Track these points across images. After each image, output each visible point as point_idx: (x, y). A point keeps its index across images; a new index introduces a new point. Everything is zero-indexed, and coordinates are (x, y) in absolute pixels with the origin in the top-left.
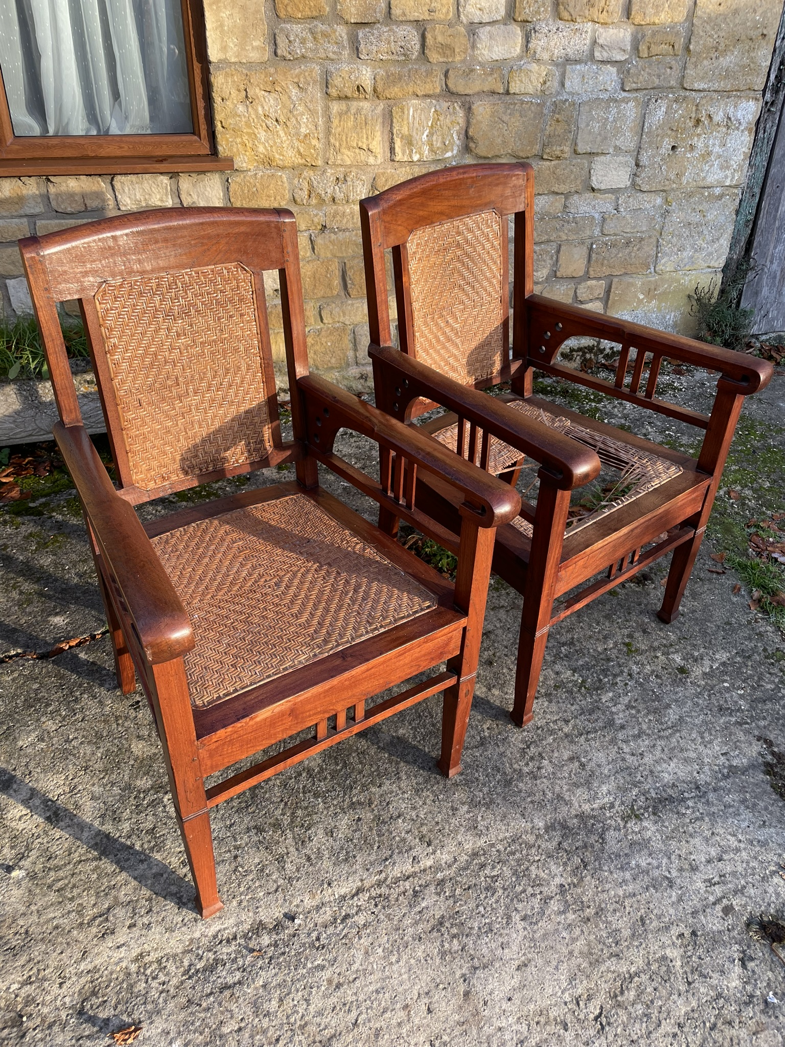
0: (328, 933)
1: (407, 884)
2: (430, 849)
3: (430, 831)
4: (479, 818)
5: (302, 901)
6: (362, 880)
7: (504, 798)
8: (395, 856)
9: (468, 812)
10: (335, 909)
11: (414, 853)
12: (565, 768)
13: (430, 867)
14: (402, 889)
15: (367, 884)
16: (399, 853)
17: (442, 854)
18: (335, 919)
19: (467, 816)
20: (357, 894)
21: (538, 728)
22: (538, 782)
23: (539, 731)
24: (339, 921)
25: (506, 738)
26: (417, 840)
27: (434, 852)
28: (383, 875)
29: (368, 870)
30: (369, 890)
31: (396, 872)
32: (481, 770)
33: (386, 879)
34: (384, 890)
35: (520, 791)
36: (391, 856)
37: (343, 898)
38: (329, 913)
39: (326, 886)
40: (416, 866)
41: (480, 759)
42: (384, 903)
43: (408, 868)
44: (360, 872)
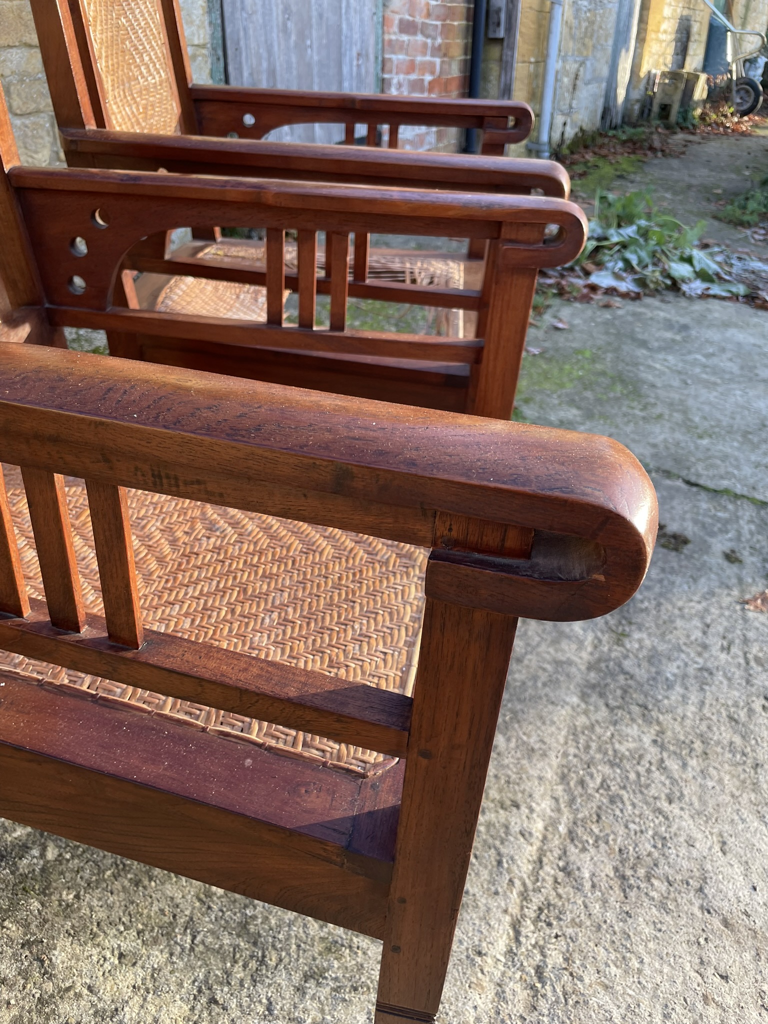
2: (524, 810)
3: (500, 791)
5: (475, 1007)
8: (503, 850)
10: (518, 975)
11: (515, 829)
13: (546, 829)
14: (550, 880)
15: (514, 910)
16: (502, 843)
17: (538, 804)
18: (533, 987)
20: (517, 933)
24: (539, 985)
26: (501, 812)
27: (532, 810)
28: (517, 883)
29: (496, 893)
30: (523, 916)
31: (524, 868)
33: (524, 884)
34: (537, 900)
36: (499, 854)
37: (510, 953)
38: (518, 987)
40: (532, 840)
42: (552, 914)
43: (530, 851)
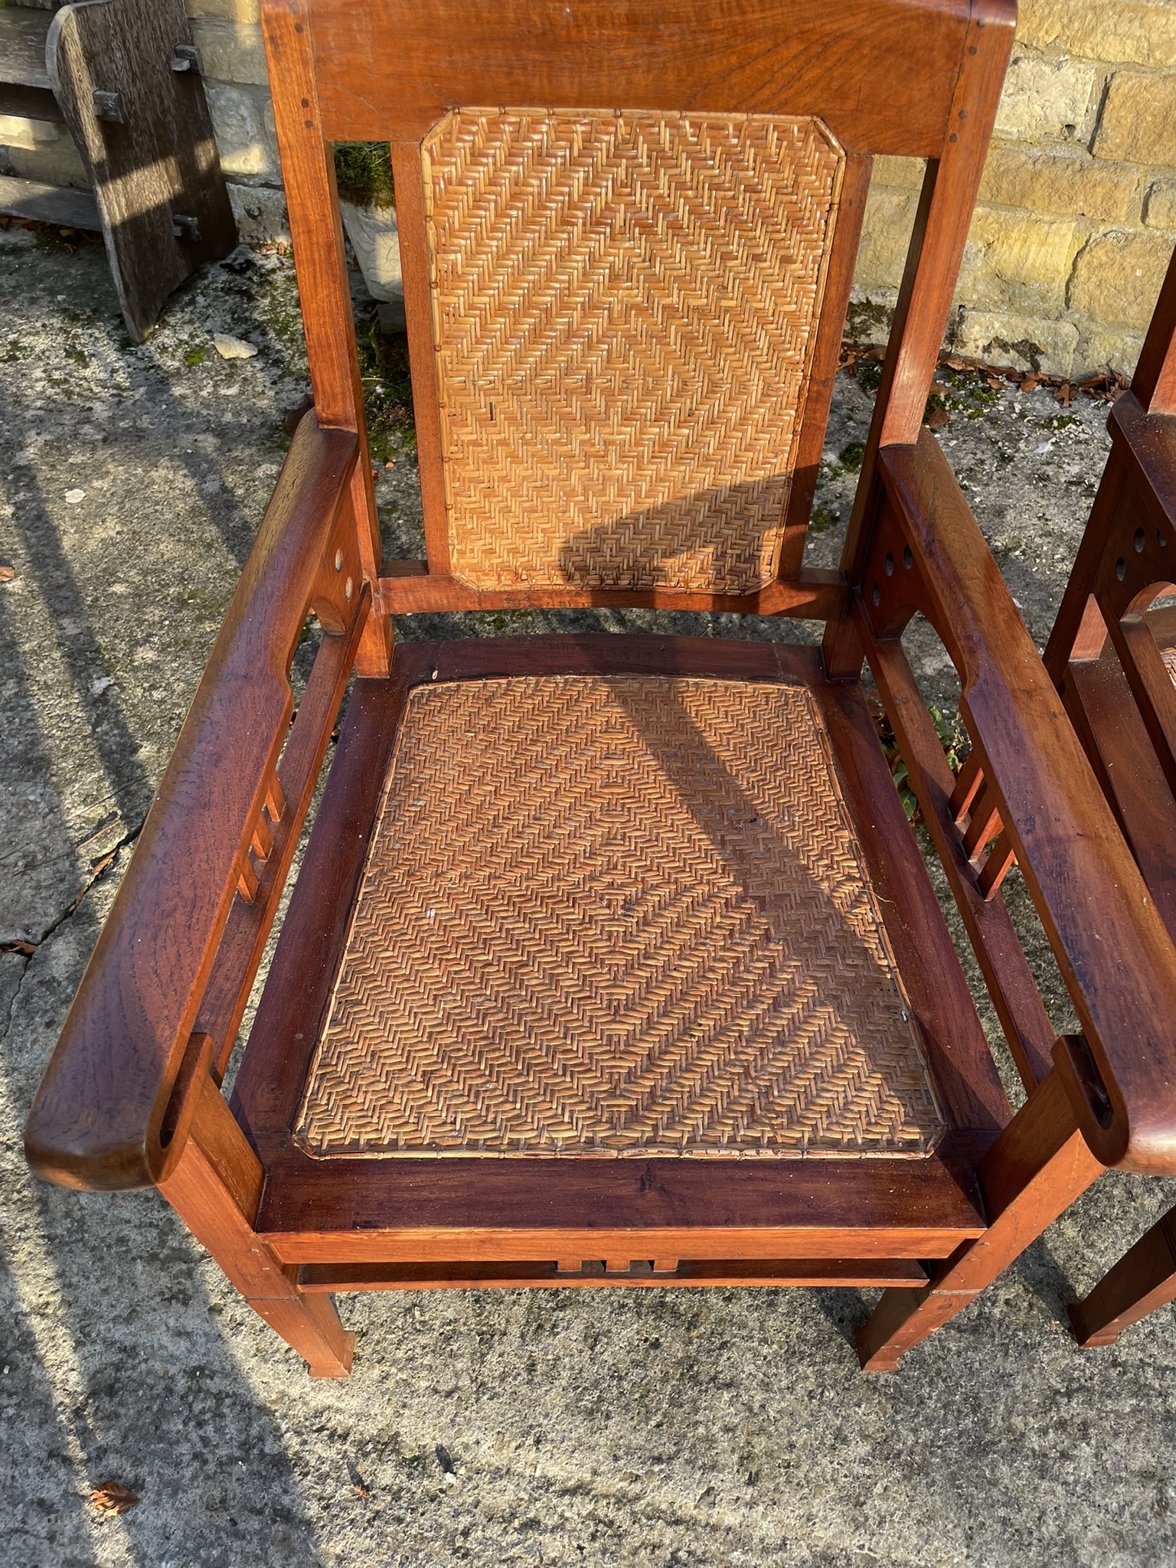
0: (488, 1534)
1: (670, 1534)
2: (748, 1493)
3: (769, 1454)
4: (878, 1489)
5: (478, 1442)
6: (595, 1473)
7: (953, 1477)
8: (677, 1464)
9: (865, 1462)
10: (522, 1495)
11: (714, 1480)
12: (1121, 1488)
13: (729, 1529)
15: (600, 1485)
16: (688, 1462)
17: (764, 1516)
18: (513, 1515)
19: (858, 1469)
20: (573, 1492)
21: (1115, 1364)
22: (1045, 1485)
23: (1113, 1373)
24: (516, 1523)
25: (1033, 1346)
26: (735, 1458)
27: (751, 1505)
28: (637, 1488)
29: (616, 1458)
30: (596, 1499)
31: (661, 1497)
32: (941, 1385)
33: (638, 1498)
34: (622, 1517)
35: (994, 1483)
36: (670, 1458)
37: (547, 1483)
38: (509, 1496)
39: (530, 1441)
40: (705, 1509)
41: (953, 1360)
42: (608, 1542)
43: (688, 1504)
44: (601, 1454)
